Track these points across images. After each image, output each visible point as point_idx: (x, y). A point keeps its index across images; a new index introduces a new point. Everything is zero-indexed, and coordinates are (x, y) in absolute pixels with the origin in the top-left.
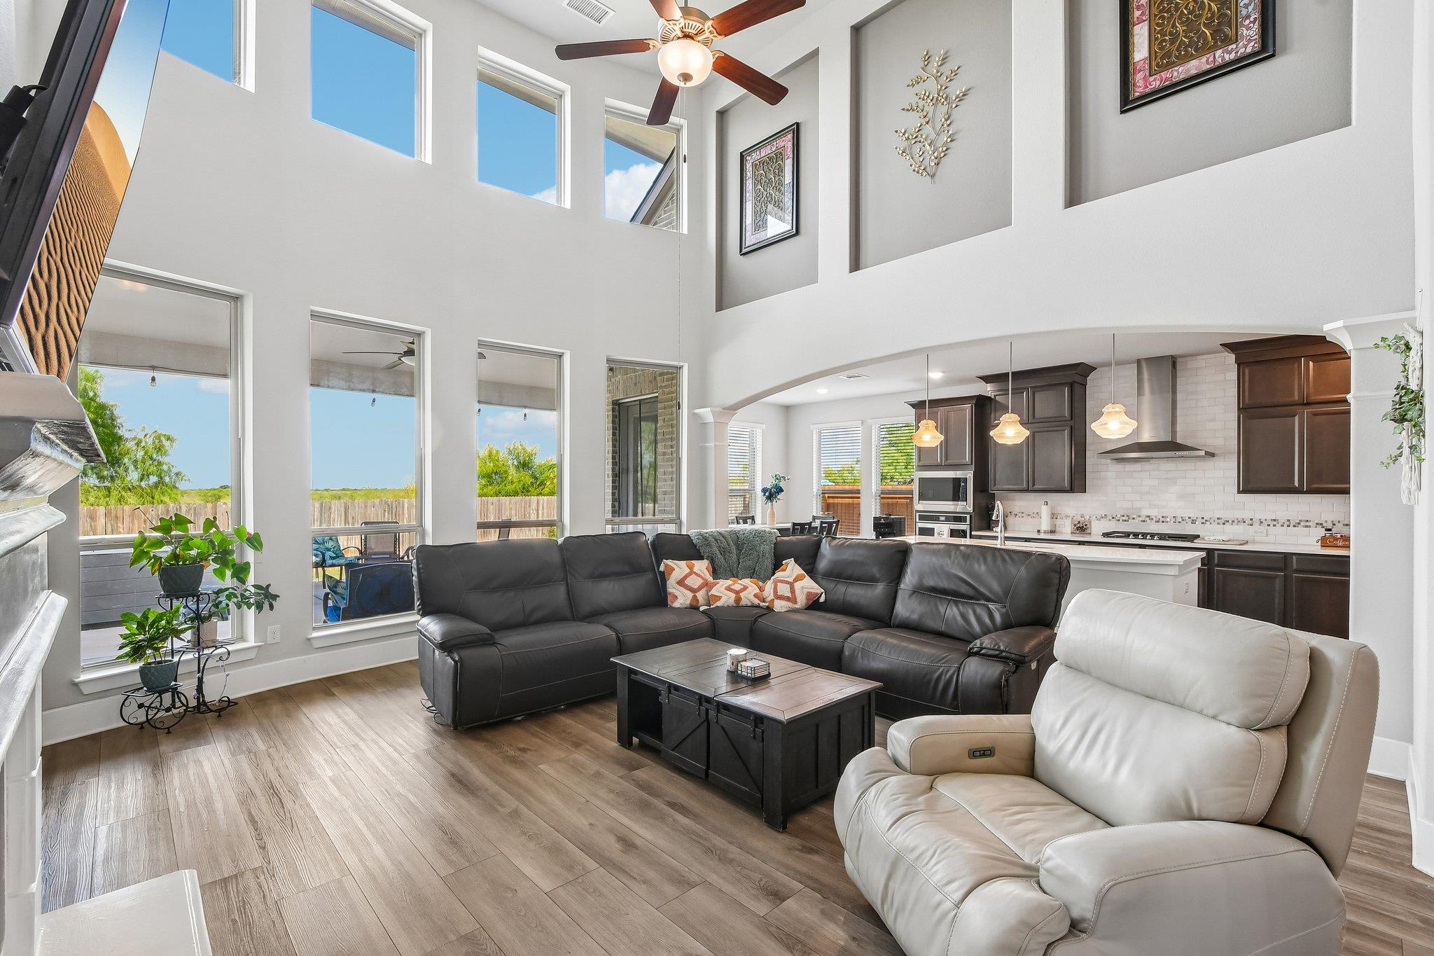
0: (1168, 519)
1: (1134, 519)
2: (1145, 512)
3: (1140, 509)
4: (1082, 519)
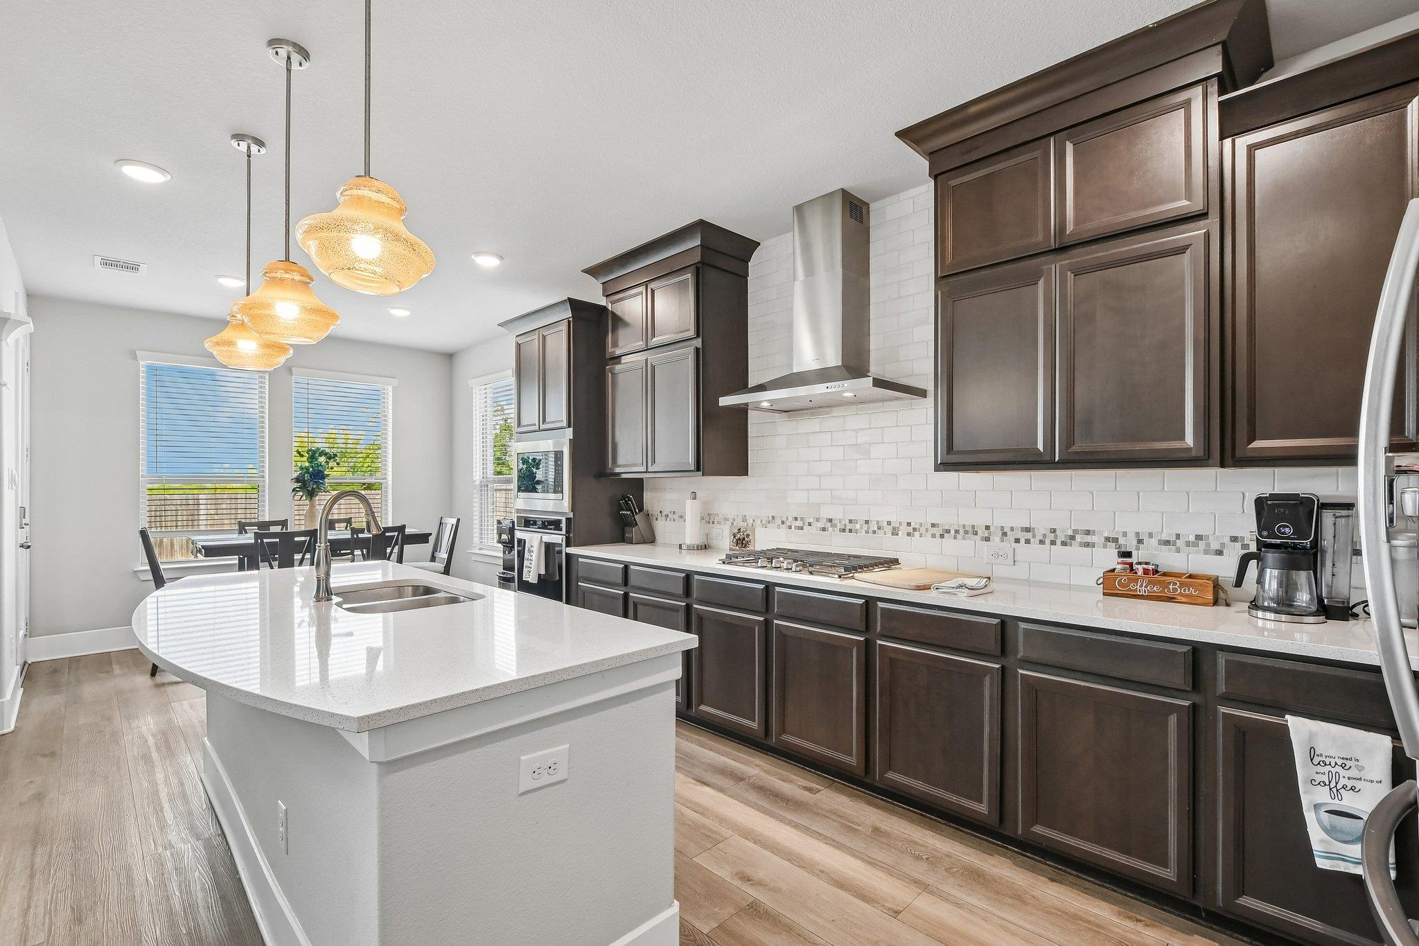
0: (858, 526)
2: (826, 513)
3: (820, 504)
4: (745, 525)
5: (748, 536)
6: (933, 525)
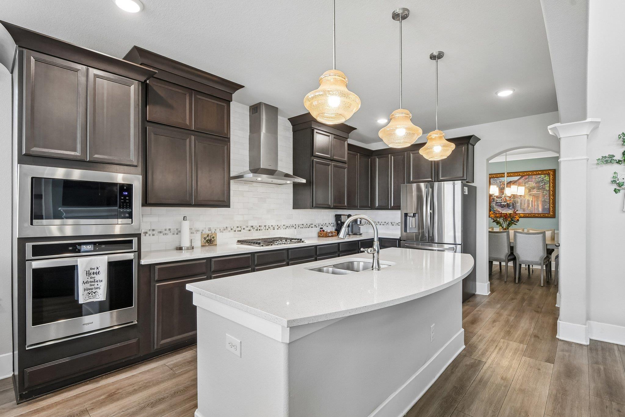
0: (262, 228)
1: (244, 229)
2: (250, 224)
4: (210, 232)
5: (213, 238)
6: (284, 225)
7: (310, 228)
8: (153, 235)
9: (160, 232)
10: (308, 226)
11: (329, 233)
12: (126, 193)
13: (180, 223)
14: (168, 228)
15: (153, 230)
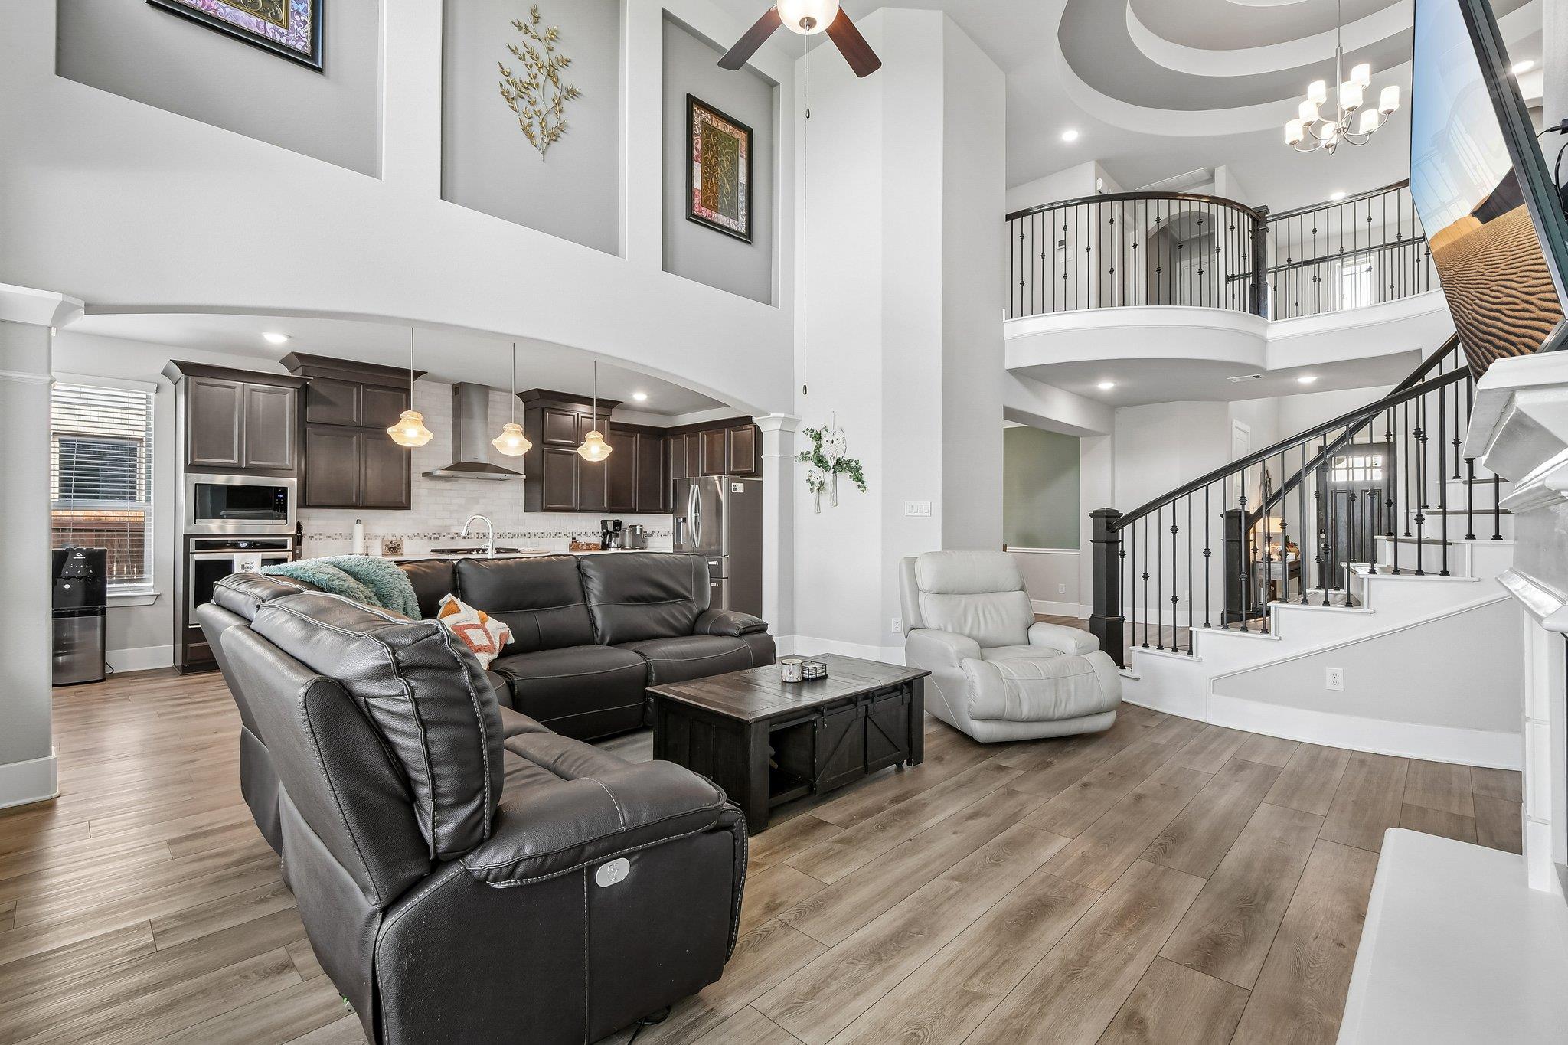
0: (473, 536)
1: (444, 536)
2: (454, 530)
3: (449, 526)
4: (394, 539)
5: (398, 545)
7: (556, 539)
8: (321, 540)
9: (329, 537)
10: (552, 535)
11: (583, 545)
12: (281, 496)
13: (352, 527)
14: (338, 532)
15: (321, 534)
